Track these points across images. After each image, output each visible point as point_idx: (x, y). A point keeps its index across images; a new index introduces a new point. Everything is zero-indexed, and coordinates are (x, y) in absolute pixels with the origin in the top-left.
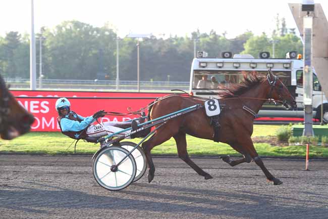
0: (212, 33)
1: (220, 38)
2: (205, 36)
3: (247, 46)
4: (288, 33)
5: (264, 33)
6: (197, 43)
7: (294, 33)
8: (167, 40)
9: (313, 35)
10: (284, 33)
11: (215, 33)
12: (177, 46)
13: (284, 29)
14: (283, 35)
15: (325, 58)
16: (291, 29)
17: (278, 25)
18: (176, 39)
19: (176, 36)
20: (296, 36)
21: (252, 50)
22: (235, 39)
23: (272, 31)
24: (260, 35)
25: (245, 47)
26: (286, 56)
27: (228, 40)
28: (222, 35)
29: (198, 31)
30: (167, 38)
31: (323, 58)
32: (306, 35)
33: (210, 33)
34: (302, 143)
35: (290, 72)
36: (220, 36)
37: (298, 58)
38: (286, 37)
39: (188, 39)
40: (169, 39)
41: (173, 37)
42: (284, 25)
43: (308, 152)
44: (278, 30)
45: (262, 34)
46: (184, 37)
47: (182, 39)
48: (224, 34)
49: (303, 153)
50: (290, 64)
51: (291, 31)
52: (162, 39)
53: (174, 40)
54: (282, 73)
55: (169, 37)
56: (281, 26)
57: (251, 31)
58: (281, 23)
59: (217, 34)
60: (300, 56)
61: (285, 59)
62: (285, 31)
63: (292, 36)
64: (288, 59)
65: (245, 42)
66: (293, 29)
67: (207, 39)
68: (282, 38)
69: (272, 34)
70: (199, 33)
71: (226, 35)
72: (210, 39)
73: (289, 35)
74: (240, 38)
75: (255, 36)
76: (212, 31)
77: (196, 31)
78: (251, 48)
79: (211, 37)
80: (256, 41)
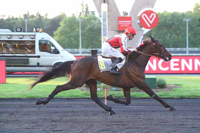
0: (38, 15)
1: (43, 18)
2: (33, 16)
3: (62, 24)
4: (90, 15)
5: (73, 14)
6: (27, 22)
7: (94, 14)
8: (6, 20)
9: (108, 16)
10: (87, 15)
11: (39, 15)
12: (13, 23)
13: (87, 12)
14: (86, 16)
15: (116, 31)
16: (92, 12)
17: (83, 9)
18: (13, 19)
19: (13, 17)
20: (95, 17)
21: (66, 26)
22: (54, 19)
23: (79, 13)
24: (71, 16)
25: (60, 24)
26: (33, 30)
27: (49, 19)
28: (45, 16)
29: (28, 13)
30: (6, 19)
31: (115, 31)
32: (103, 16)
33: (37, 15)
34: (102, 88)
35: (35, 41)
36: (43, 17)
37: (40, 32)
38: (88, 17)
39: (21, 19)
40: (8, 19)
41: (11, 17)
42: (87, 9)
43: (106, 94)
44: (83, 12)
45: (72, 15)
46: (18, 17)
47: (17, 19)
48: (46, 15)
49: (103, 95)
50: (34, 35)
51: (92, 13)
52: (3, 19)
53: (12, 20)
54: (29, 42)
55: (8, 18)
56: (85, 10)
57: (64, 13)
58: (85, 7)
59: (41, 15)
60: (41, 31)
61: (33, 32)
62: (88, 13)
63: (93, 16)
64: (35, 32)
65: (61, 21)
66: (93, 12)
67: (34, 19)
68: (86, 18)
69: (79, 15)
70: (29, 15)
71: (47, 16)
72: (37, 19)
73: (90, 16)
74: (57, 18)
75: (68, 16)
76: (38, 13)
77: (27, 13)
78: (65, 25)
79: (37, 17)
80: (69, 20)
